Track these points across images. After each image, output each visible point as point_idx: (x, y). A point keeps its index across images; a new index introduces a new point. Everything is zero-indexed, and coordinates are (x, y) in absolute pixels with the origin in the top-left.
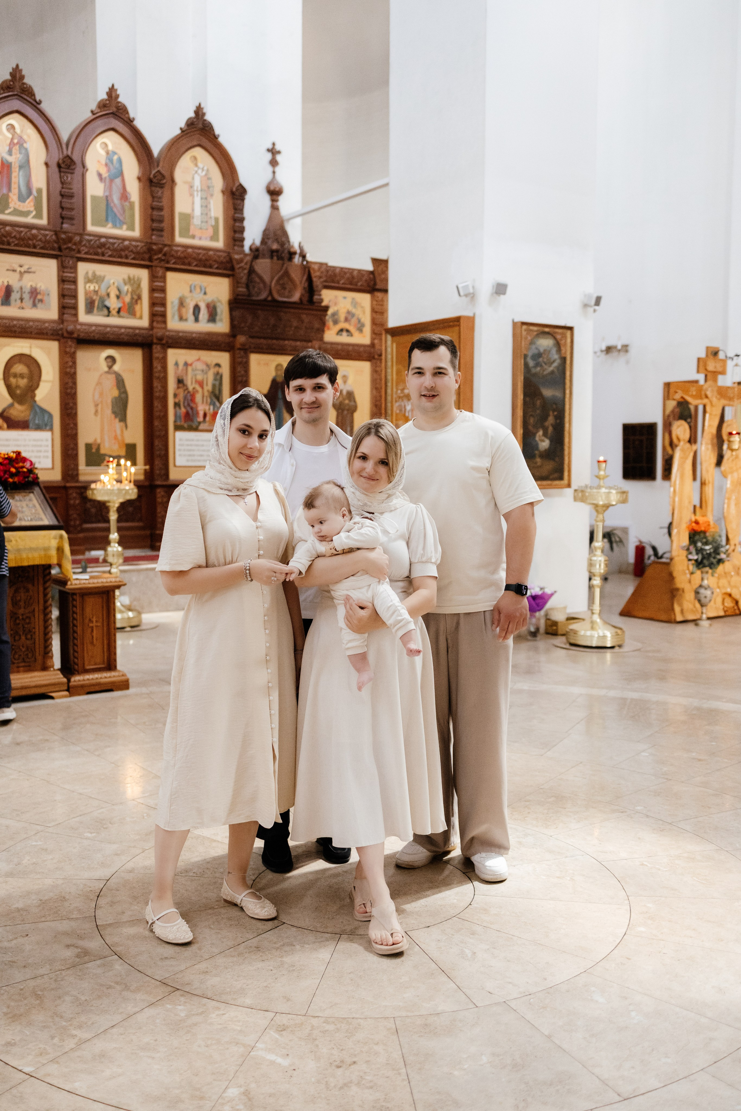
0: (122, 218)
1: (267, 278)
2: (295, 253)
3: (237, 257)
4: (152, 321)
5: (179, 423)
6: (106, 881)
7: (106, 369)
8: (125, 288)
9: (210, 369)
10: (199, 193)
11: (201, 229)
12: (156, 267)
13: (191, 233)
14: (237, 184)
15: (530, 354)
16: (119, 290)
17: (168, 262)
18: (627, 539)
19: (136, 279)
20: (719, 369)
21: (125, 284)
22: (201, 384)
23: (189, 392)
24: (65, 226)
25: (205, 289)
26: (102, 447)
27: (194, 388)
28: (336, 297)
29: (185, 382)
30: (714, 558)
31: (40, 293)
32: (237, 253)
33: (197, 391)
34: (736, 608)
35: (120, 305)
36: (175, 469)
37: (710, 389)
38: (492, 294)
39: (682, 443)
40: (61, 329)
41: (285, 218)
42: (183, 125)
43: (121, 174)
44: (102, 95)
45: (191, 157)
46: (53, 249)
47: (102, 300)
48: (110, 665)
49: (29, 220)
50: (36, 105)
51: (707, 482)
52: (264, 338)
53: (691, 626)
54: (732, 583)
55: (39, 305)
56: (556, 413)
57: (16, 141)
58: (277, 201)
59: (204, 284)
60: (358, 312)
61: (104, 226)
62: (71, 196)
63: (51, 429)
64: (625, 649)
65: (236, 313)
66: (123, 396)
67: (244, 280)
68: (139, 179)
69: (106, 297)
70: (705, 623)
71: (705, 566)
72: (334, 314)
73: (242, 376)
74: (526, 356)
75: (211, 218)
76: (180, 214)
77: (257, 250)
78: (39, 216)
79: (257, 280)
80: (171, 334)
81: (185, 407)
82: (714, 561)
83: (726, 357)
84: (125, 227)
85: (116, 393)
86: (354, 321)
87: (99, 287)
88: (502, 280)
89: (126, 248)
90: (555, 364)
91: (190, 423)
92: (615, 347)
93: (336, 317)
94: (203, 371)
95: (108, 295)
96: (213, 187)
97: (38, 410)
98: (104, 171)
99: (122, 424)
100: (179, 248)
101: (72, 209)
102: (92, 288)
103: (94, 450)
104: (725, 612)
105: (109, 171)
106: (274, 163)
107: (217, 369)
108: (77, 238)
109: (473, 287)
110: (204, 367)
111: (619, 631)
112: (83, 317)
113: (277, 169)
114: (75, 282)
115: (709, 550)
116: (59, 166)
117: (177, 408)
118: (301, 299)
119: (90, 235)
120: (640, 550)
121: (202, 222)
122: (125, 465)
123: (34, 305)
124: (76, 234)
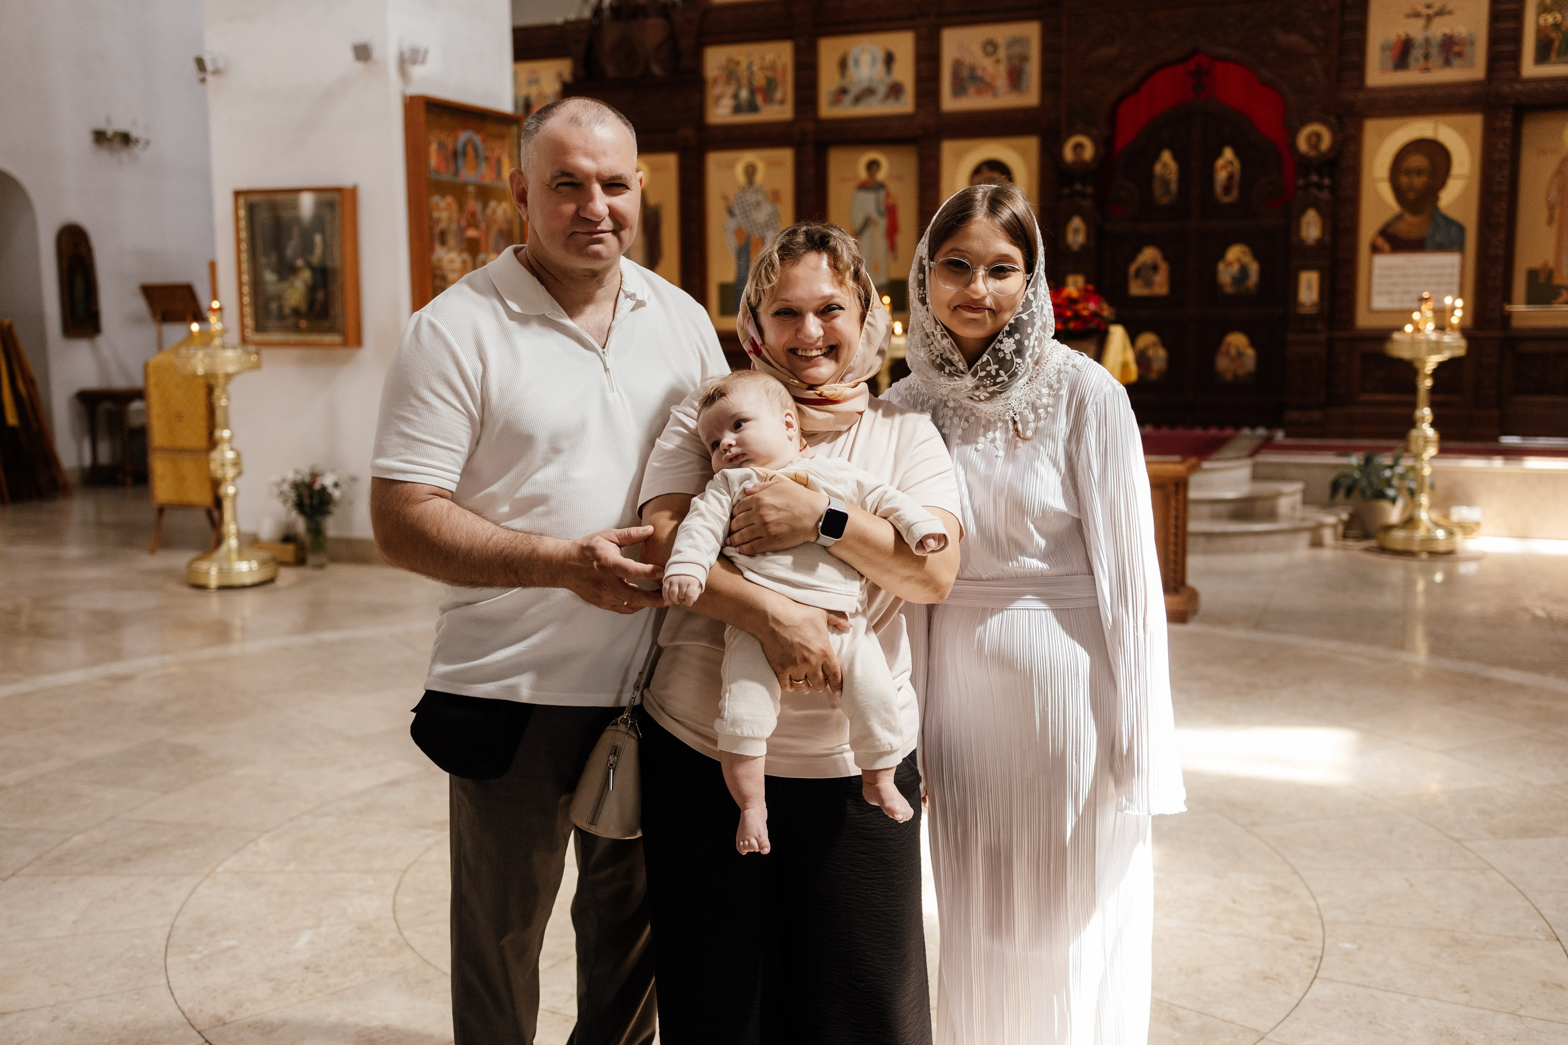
26: (1556, 274)
31: (1457, 44)
40: (1490, 93)
55: (1456, 62)
63: (1462, 250)
97: (1442, 221)
102: (1550, 21)
103: (1542, 280)
112: (1530, 68)
114: (1518, 15)
123: (1447, 63)
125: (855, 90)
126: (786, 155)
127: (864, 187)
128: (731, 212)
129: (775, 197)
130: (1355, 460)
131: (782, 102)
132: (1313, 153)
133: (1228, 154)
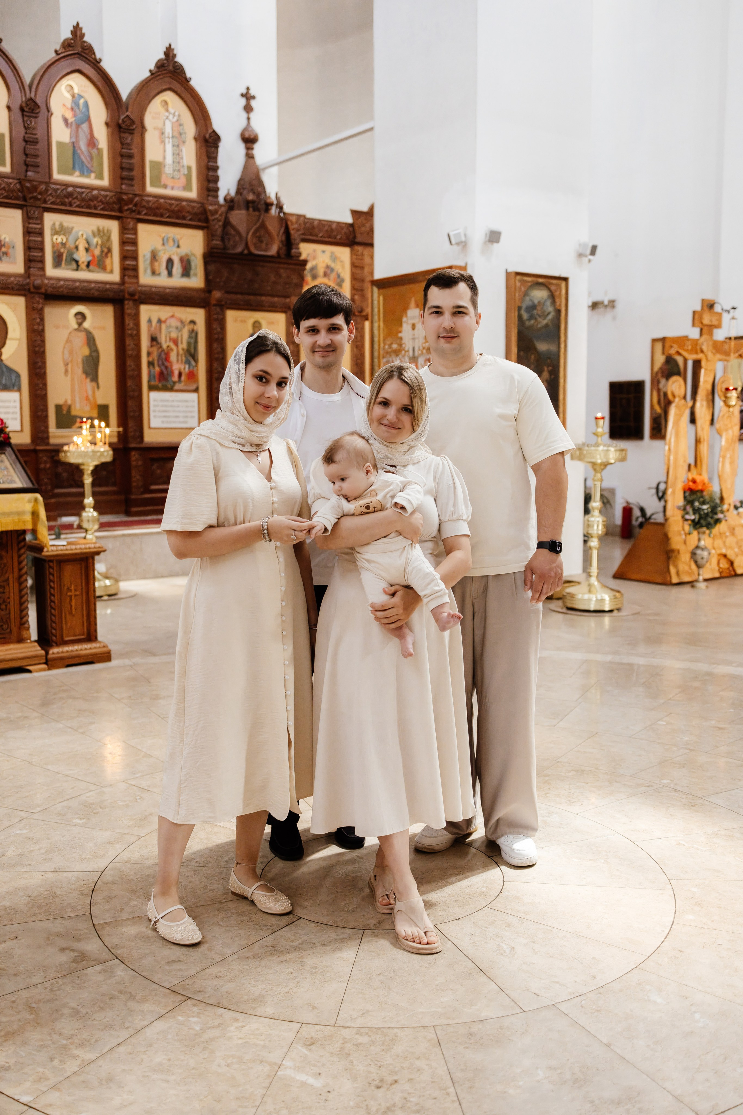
0: (88, 165)
1: (243, 230)
2: (272, 204)
3: (211, 208)
4: (123, 276)
5: (153, 383)
6: (100, 873)
7: (76, 326)
8: (95, 241)
9: (184, 326)
10: (171, 140)
11: (173, 178)
12: (127, 218)
13: (163, 183)
14: (210, 131)
15: (524, 306)
16: (88, 243)
17: (139, 213)
18: (614, 501)
19: (106, 231)
20: (715, 323)
21: (94, 236)
22: (175, 342)
23: (163, 350)
24: (30, 174)
25: (178, 241)
26: (73, 408)
27: (168, 347)
28: (314, 251)
29: (159, 340)
30: (712, 518)
31: (4, 245)
32: (212, 205)
33: (172, 350)
34: (731, 569)
35: (90, 258)
36: (150, 431)
37: (705, 344)
38: (485, 243)
39: (677, 400)
40: (28, 284)
41: (261, 167)
42: (152, 67)
43: (88, 119)
44: (66, 34)
45: (161, 102)
46: (17, 198)
47: (70, 254)
48: (91, 636)
51: (702, 440)
52: (242, 294)
53: (687, 589)
54: (727, 544)
56: (550, 368)
58: (253, 149)
59: (178, 237)
60: (337, 267)
61: (71, 174)
62: (36, 142)
63: (19, 390)
64: (623, 613)
65: (212, 267)
66: (94, 354)
67: (219, 231)
68: (107, 124)
69: (75, 250)
70: (702, 585)
71: (702, 526)
72: (313, 269)
73: (218, 333)
74: (520, 308)
75: (183, 166)
76: (151, 162)
77: (232, 200)
79: (233, 232)
80: (144, 289)
81: (159, 366)
82: (711, 521)
83: (722, 309)
84: (93, 175)
85: (86, 352)
86: (333, 276)
87: (67, 239)
88: (496, 228)
89: (95, 198)
90: (550, 317)
91: (165, 383)
92: (602, 303)
93: (314, 272)
94: (177, 328)
95: (77, 248)
96: (185, 133)
97: (4, 369)
98: (69, 115)
99: (94, 384)
100: (150, 199)
101: (36, 156)
102: (59, 240)
103: (65, 412)
104: (721, 573)
105: (75, 116)
106: (248, 109)
107: (192, 326)
108: (43, 187)
109: (465, 235)
110: (179, 324)
111: (617, 594)
112: (51, 271)
113: (252, 115)
114: (41, 233)
115: (707, 509)
116: (22, 109)
117: (151, 367)
118: (278, 252)
119: (56, 183)
120: (627, 511)
121: (174, 171)
122: (100, 427)
124: (41, 183)
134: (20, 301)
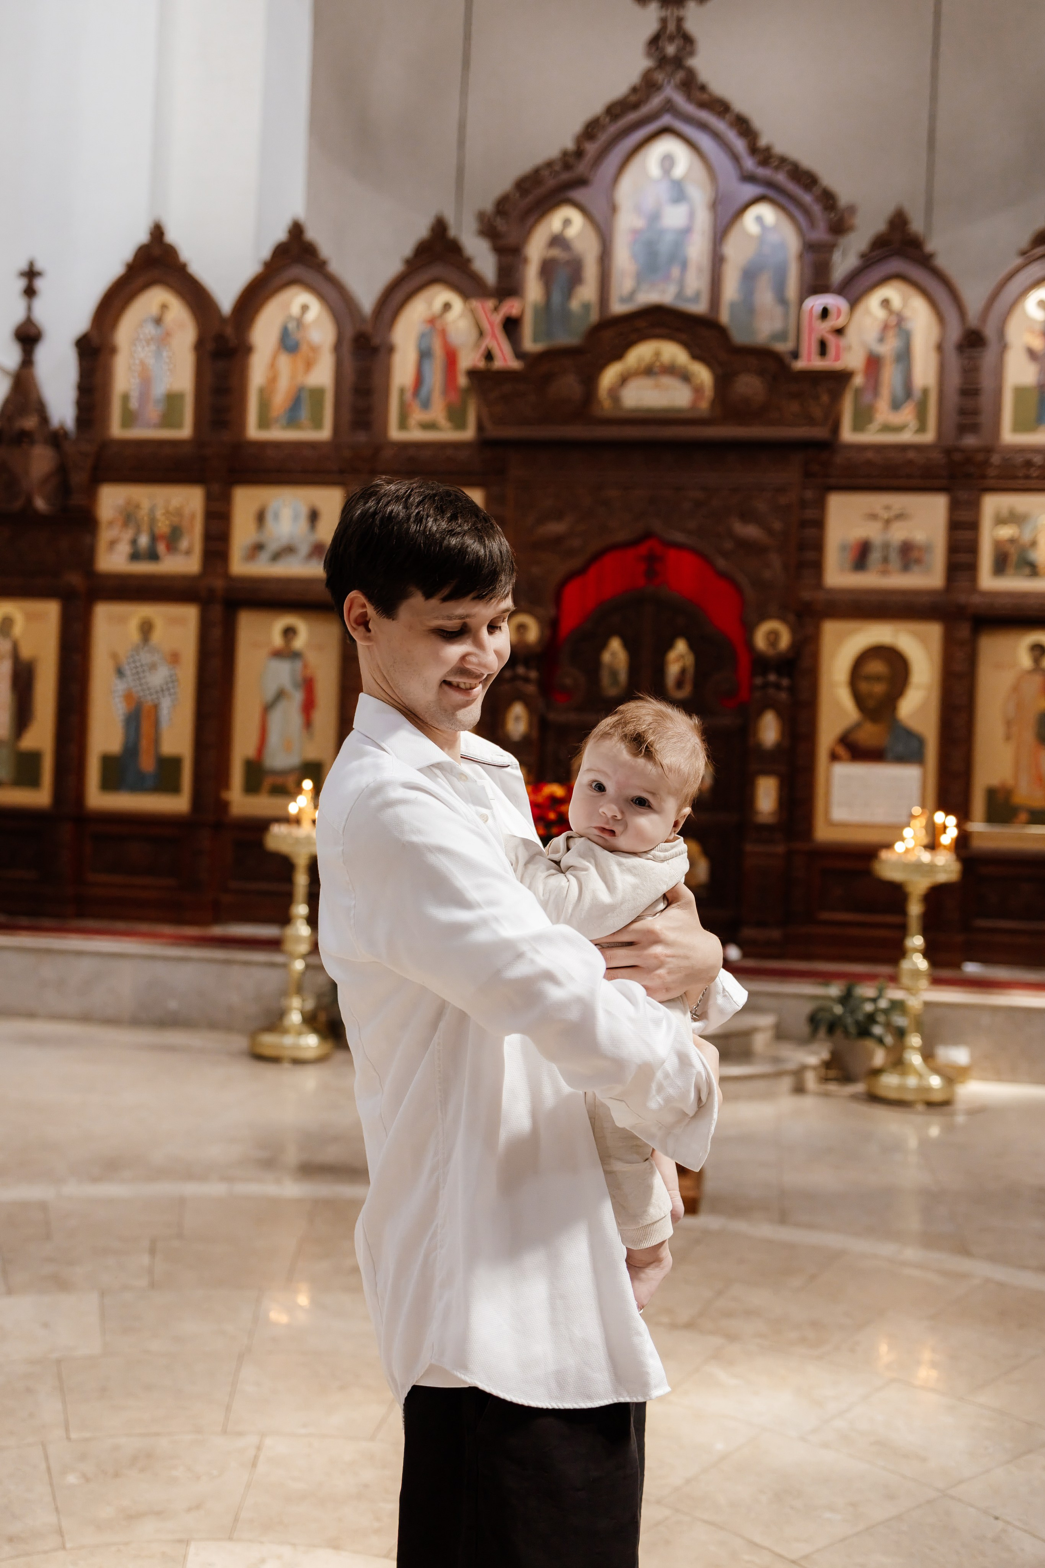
7: (1031, 666)
24: (965, 439)
26: (1014, 794)
31: (917, 549)
40: (949, 603)
46: (941, 477)
47: (1023, 554)
49: (907, 437)
50: (925, 261)
55: (915, 568)
57: (893, 321)
61: (1034, 431)
62: (978, 393)
63: (922, 762)
69: (1031, 548)
78: (922, 428)
85: (1043, 704)
87: (1019, 531)
95: (1034, 543)
97: (901, 731)
98: (1039, 345)
101: (979, 413)
102: (1006, 534)
103: (1002, 799)
108: (981, 457)
112: (988, 580)
116: (960, 346)
119: (1006, 450)
123: (907, 568)
124: (978, 450)
125: (273, 546)
126: (190, 614)
127: (278, 654)
128: (120, 672)
129: (174, 658)
130: (834, 990)
131: (188, 552)
132: (771, 652)
133: (681, 647)
134: (934, 631)
